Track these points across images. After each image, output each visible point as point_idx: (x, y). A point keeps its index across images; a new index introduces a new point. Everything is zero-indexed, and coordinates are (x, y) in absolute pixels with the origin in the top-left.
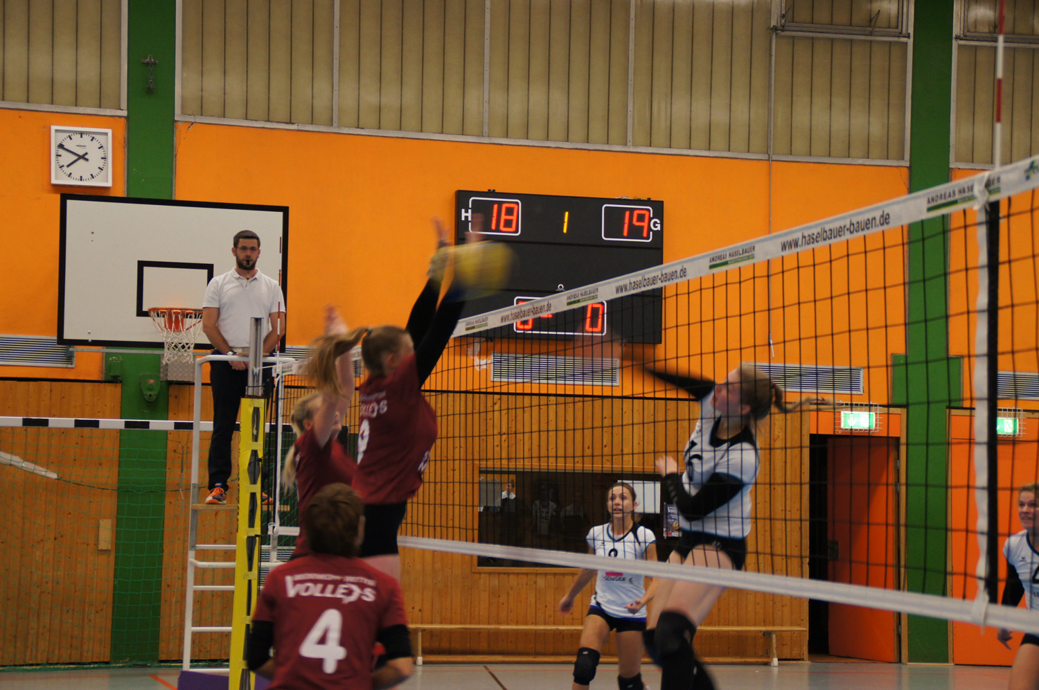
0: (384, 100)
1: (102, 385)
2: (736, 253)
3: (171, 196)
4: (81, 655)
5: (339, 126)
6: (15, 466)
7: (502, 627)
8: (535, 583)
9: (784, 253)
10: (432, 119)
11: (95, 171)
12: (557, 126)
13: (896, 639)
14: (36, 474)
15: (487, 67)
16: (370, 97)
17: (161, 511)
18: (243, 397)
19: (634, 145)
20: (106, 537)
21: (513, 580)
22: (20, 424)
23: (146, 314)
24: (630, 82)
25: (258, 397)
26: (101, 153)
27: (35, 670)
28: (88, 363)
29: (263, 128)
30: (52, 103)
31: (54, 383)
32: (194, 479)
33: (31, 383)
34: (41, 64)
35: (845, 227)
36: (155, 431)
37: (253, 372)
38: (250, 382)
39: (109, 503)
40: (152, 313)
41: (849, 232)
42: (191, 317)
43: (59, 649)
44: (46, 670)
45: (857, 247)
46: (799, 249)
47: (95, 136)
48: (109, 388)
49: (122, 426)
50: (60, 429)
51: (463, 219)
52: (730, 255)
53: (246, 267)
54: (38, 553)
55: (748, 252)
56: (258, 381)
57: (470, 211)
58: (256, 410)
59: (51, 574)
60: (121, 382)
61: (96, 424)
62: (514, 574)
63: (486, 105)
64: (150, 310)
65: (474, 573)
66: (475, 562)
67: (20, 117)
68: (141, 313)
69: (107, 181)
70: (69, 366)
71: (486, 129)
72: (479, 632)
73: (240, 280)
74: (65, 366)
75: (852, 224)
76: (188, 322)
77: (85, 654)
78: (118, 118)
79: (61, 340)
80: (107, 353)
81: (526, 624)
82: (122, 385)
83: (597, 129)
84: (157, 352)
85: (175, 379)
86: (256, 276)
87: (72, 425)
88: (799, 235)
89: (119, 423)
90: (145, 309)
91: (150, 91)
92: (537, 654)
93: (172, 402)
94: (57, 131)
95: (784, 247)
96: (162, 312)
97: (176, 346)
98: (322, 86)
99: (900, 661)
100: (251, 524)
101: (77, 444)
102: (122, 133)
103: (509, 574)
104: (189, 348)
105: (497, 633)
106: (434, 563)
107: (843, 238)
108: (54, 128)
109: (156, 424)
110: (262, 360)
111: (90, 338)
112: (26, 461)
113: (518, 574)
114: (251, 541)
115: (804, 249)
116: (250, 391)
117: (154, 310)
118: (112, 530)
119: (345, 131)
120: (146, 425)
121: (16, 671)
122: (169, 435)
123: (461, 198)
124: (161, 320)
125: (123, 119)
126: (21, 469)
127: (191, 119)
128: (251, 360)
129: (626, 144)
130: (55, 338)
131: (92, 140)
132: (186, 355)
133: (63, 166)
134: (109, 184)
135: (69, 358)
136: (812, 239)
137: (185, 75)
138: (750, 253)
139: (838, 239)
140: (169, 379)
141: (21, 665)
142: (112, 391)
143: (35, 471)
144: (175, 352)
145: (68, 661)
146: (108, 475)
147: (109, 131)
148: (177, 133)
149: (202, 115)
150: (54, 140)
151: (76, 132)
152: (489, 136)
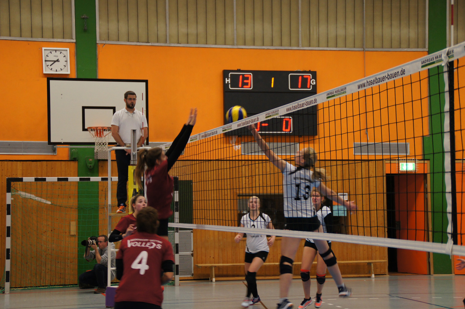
0: (189, 30)
1: (69, 162)
2: (338, 91)
3: (96, 77)
4: (65, 281)
5: (170, 43)
6: (33, 199)
9: (359, 90)
10: (211, 38)
11: (63, 67)
12: (267, 39)
13: (428, 264)
14: (42, 203)
15: (235, 14)
16: (183, 30)
17: (97, 217)
18: (129, 165)
19: (302, 46)
20: (73, 229)
22: (34, 180)
23: (86, 130)
24: (300, 18)
26: (65, 59)
27: (45, 288)
28: (63, 153)
29: (136, 45)
30: (43, 38)
31: (48, 162)
32: (109, 202)
33: (38, 162)
34: (37, 20)
35: (385, 76)
36: (93, 182)
37: (133, 154)
38: (132, 159)
39: (74, 214)
40: (89, 129)
41: (387, 79)
42: (106, 131)
43: (55, 279)
44: (50, 288)
45: (391, 86)
46: (365, 88)
47: (62, 51)
48: (72, 163)
49: (78, 180)
50: (51, 182)
51: (226, 83)
52: (335, 92)
53: (130, 107)
54: (44, 237)
55: (343, 90)
56: (135, 158)
57: (229, 79)
59: (50, 246)
60: (77, 160)
61: (67, 179)
63: (235, 31)
64: (88, 128)
67: (29, 44)
68: (84, 129)
69: (68, 71)
70: (55, 154)
71: (235, 42)
73: (128, 113)
74: (52, 154)
75: (388, 75)
76: (105, 133)
77: (66, 281)
78: (72, 43)
79: (50, 143)
80: (71, 148)
82: (78, 162)
83: (285, 40)
84: (92, 147)
85: (101, 159)
86: (135, 112)
87: (56, 180)
88: (365, 81)
89: (77, 179)
90: (86, 128)
91: (85, 31)
92: (266, 275)
93: (100, 168)
94: (45, 50)
95: (359, 87)
96: (93, 129)
97: (100, 144)
98: (161, 25)
99: (430, 274)
101: (59, 188)
102: (74, 50)
104: (106, 144)
106: (218, 237)
107: (385, 82)
108: (43, 48)
109: (93, 179)
110: (137, 149)
111: (62, 142)
112: (38, 197)
115: (368, 88)
116: (132, 163)
117: (90, 128)
118: (76, 226)
119: (172, 45)
120: (89, 179)
121: (37, 289)
122: (99, 184)
123: (225, 73)
124: (93, 133)
125: (74, 44)
126: (35, 200)
127: (104, 42)
128: (132, 148)
129: (298, 46)
130: (47, 142)
131: (61, 53)
132: (104, 147)
133: (48, 65)
134: (69, 73)
135: (54, 151)
136: (371, 83)
137: (100, 22)
138: (344, 91)
139: (383, 82)
140: (99, 159)
141: (39, 286)
142: (74, 165)
143: (41, 201)
144: (100, 146)
145: (59, 284)
146: (73, 202)
147: (68, 49)
148: (98, 49)
149: (108, 40)
150: (44, 54)
151: (53, 50)
152: (237, 45)
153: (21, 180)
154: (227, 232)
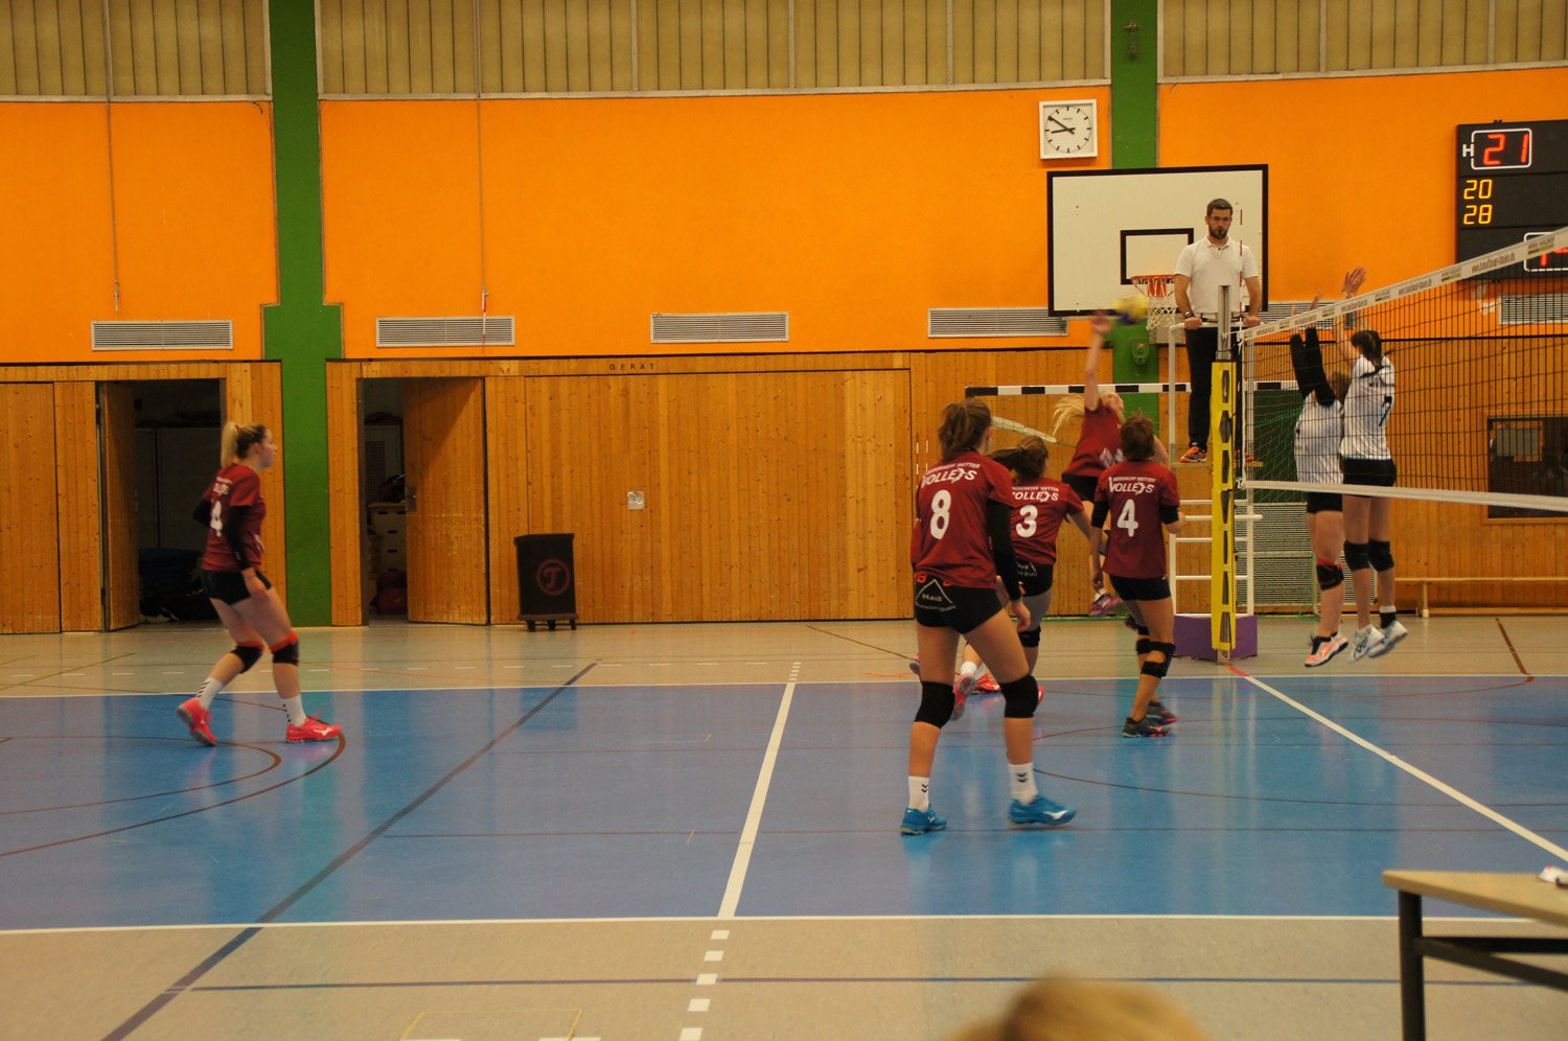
3: (1155, 163)
5: (1328, 70)
7: (1515, 579)
8: (1554, 533)
10: (1429, 53)
11: (1081, 142)
18: (1214, 360)
21: (1529, 531)
22: (1020, 393)
23: (1129, 282)
25: (1227, 361)
26: (1086, 124)
29: (1246, 81)
30: (1040, 80)
31: (1049, 352)
32: (1172, 440)
33: (1029, 353)
36: (1145, 395)
38: (1220, 348)
40: (1134, 281)
43: (1069, 602)
47: (1081, 108)
51: (1464, 155)
53: (1218, 236)
57: (1472, 146)
58: (1226, 373)
62: (1529, 524)
63: (1492, 29)
64: (1133, 278)
65: (1485, 525)
66: (1485, 513)
67: (1012, 97)
68: (1125, 281)
69: (1092, 151)
70: (1063, 335)
71: (1491, 56)
72: (1492, 585)
73: (1213, 248)
74: (1059, 335)
78: (1102, 88)
79: (1052, 312)
81: (1546, 575)
82: (1113, 352)
85: (1163, 343)
86: (1226, 243)
90: (1128, 277)
91: (1132, 57)
93: (1161, 363)
94: (1045, 107)
96: (1143, 280)
97: (1158, 312)
100: (1225, 480)
102: (1106, 102)
103: (1523, 525)
105: (1512, 585)
106: (1439, 516)
108: (1042, 104)
109: (1145, 388)
111: (1078, 309)
112: (1028, 426)
113: (1534, 525)
114: (1225, 495)
117: (1136, 278)
119: (1334, 74)
120: (1136, 389)
122: (1161, 398)
123: (1463, 133)
124: (1145, 287)
125: (1107, 88)
127: (1173, 80)
130: (1048, 310)
131: (1078, 112)
133: (1051, 140)
134: (1095, 154)
135: (1063, 327)
140: (1158, 342)
144: (1158, 317)
147: (1094, 101)
148: (1160, 96)
149: (1184, 75)
150: (1043, 115)
151: (1063, 106)
152: (1494, 63)
153: (994, 391)
154: (1459, 504)
